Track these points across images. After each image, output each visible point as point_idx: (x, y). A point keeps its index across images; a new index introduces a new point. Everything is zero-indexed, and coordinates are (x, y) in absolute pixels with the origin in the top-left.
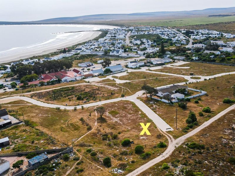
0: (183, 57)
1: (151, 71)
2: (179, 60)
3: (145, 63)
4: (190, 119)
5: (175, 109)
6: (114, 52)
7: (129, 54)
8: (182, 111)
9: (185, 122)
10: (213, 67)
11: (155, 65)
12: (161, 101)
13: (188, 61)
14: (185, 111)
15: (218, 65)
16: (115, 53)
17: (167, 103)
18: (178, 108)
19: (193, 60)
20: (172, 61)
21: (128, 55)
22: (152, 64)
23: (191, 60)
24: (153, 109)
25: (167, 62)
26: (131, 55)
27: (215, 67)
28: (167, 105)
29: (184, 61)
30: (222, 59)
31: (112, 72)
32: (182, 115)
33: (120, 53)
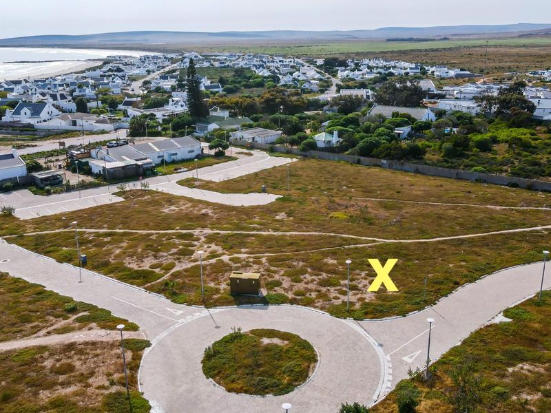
0: (275, 134)
2: (252, 146)
3: (31, 167)
6: (22, 112)
7: (79, 122)
10: (416, 198)
13: (288, 153)
15: (439, 181)
16: (25, 117)
19: (313, 146)
20: (212, 152)
21: (74, 123)
22: (86, 168)
23: (303, 150)
25: (179, 157)
26: (84, 122)
27: (427, 196)
29: (272, 150)
30: (456, 144)
33: (44, 115)
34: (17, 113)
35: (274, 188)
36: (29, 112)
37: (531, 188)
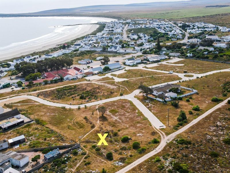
0: (179, 54)
1: (147, 68)
2: (174, 57)
3: (142, 60)
4: (181, 118)
5: (168, 107)
7: (126, 50)
8: (175, 109)
9: (176, 120)
10: (206, 65)
11: (151, 62)
12: (156, 100)
13: (182, 58)
14: (177, 109)
15: (211, 62)
17: (161, 102)
18: (171, 107)
19: (187, 56)
20: (168, 58)
21: (125, 51)
22: (148, 61)
23: (186, 57)
24: (148, 108)
26: (128, 51)
27: (208, 64)
28: (161, 104)
29: (179, 57)
30: (215, 56)
31: (110, 70)
32: (174, 114)
33: (117, 49)
34: (111, 48)
35: (183, 63)
36: (114, 48)
37: (225, 63)
